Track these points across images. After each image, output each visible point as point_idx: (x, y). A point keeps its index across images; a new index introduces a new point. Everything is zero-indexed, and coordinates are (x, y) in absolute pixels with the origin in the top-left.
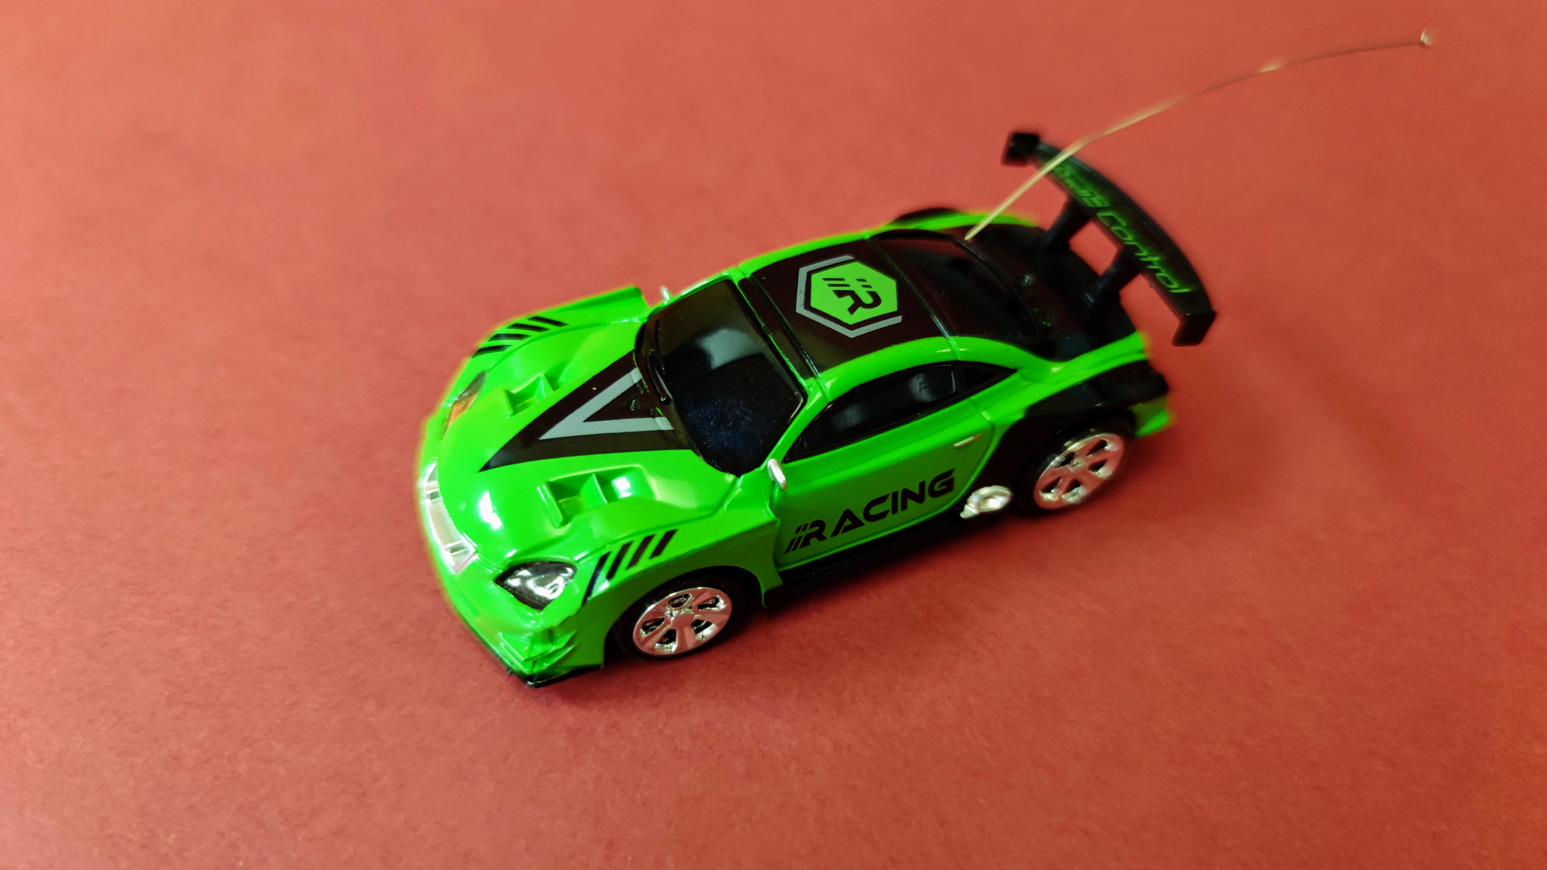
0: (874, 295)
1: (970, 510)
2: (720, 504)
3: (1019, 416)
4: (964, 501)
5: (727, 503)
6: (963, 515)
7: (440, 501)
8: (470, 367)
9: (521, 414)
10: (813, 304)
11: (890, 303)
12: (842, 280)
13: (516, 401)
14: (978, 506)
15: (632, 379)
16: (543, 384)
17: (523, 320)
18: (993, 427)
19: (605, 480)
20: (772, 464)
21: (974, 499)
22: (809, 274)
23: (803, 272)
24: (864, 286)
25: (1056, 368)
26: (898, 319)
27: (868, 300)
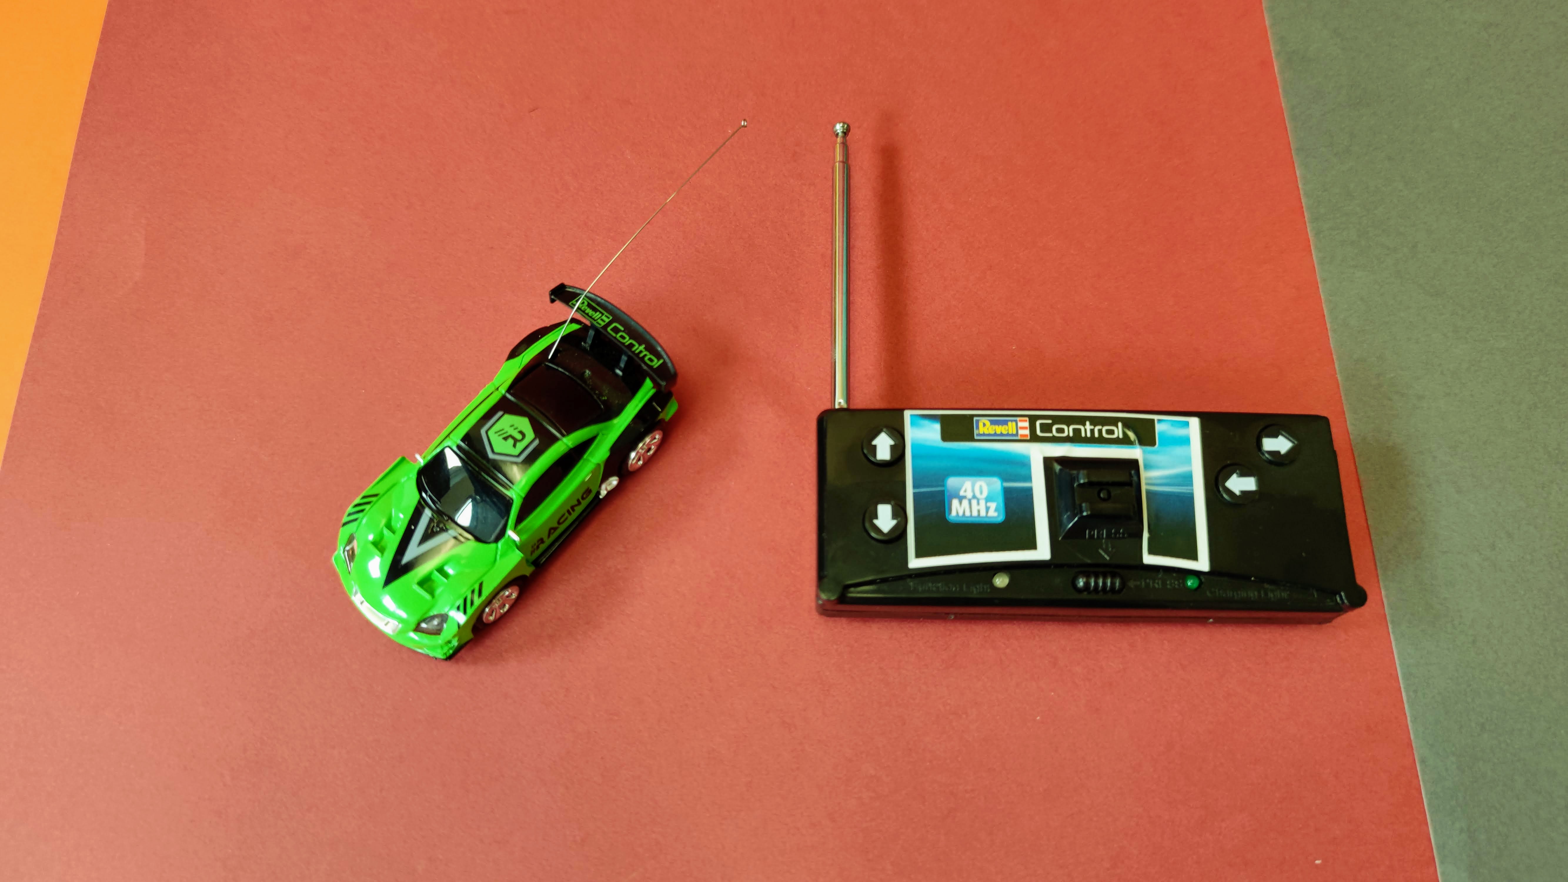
0: (521, 432)
1: (603, 493)
2: (496, 559)
3: (607, 454)
4: (598, 493)
5: (498, 557)
6: (601, 497)
7: (365, 603)
8: (344, 534)
9: (386, 554)
10: (496, 450)
11: (530, 434)
12: (503, 430)
13: (378, 545)
14: (606, 489)
15: (427, 515)
16: (386, 532)
17: (358, 500)
18: (598, 465)
19: (441, 570)
20: (510, 533)
21: (603, 486)
22: (487, 432)
23: (483, 432)
24: (515, 429)
25: (616, 421)
26: (537, 442)
27: (519, 437)
